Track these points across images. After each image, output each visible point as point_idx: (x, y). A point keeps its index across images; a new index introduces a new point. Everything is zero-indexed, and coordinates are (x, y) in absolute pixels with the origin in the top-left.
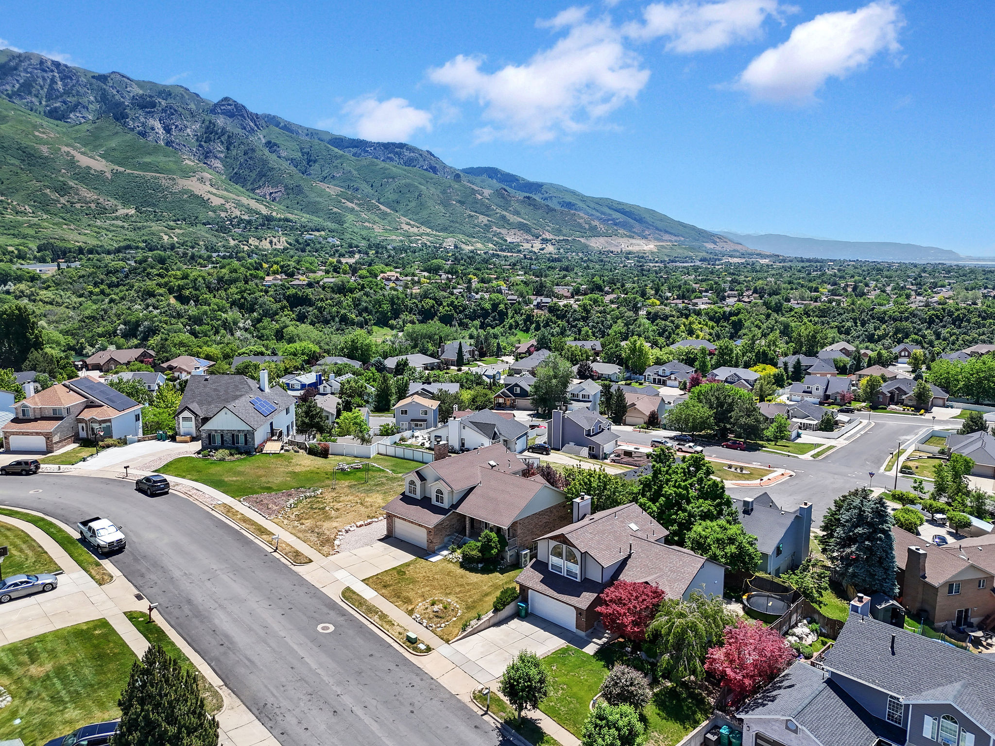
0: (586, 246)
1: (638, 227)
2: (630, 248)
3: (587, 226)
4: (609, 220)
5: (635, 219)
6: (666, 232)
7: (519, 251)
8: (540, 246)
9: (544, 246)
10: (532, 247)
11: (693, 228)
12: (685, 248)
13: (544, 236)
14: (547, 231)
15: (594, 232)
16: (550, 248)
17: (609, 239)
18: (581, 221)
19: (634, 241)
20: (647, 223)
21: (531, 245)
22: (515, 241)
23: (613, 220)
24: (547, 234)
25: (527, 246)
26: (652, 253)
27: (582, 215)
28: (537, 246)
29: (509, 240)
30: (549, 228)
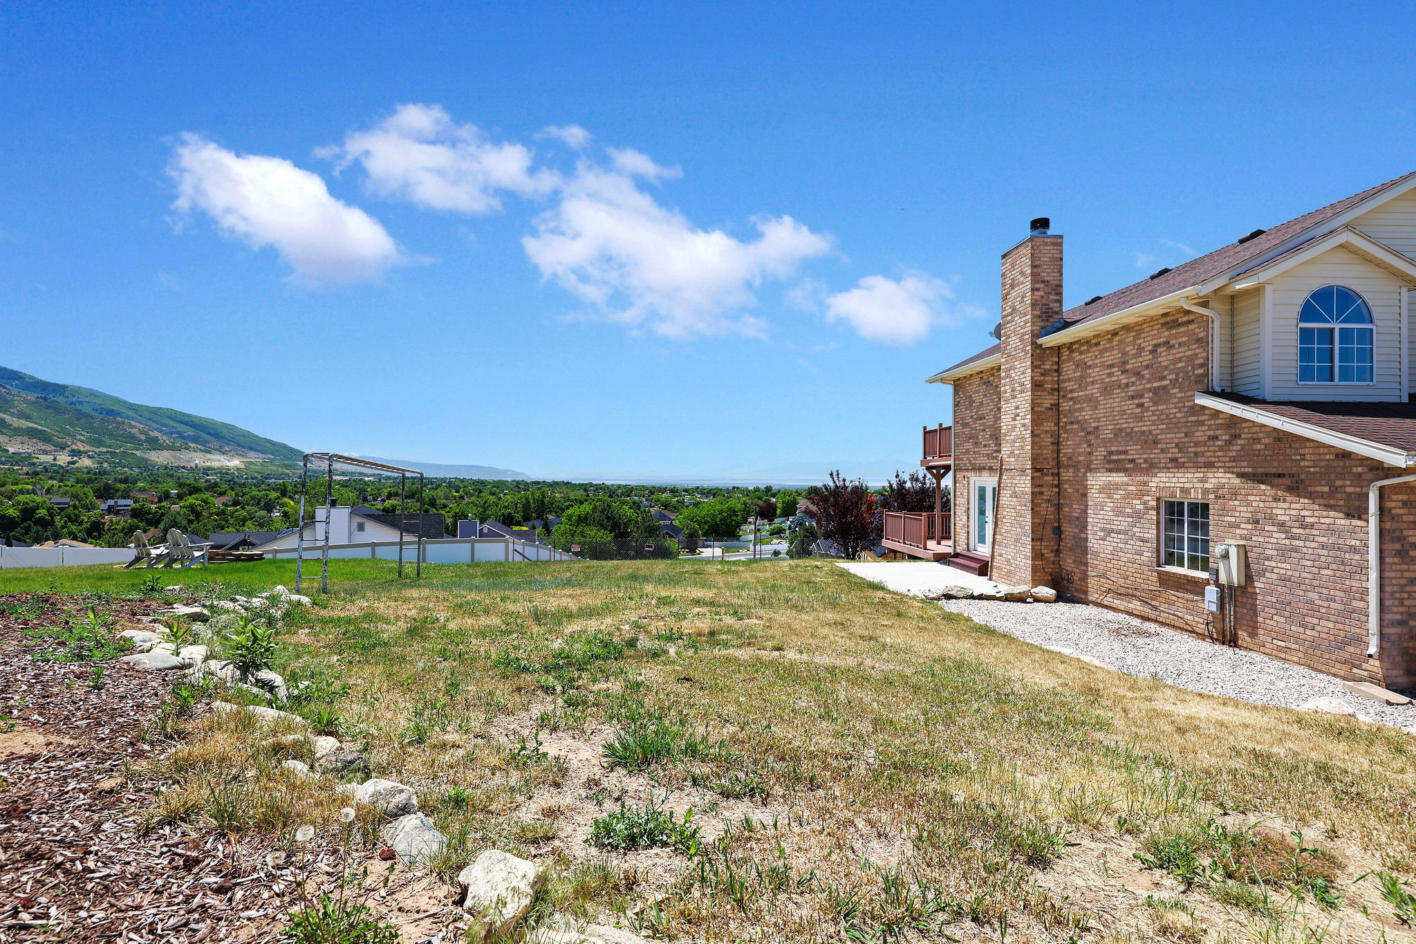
0: (146, 460)
1: (214, 443)
2: (207, 464)
3: (143, 437)
4: (173, 433)
5: (209, 434)
6: (251, 449)
7: (34, 464)
8: (69, 459)
9: (75, 459)
10: (55, 459)
11: (284, 446)
12: (279, 466)
13: (74, 447)
14: (79, 440)
15: (154, 444)
16: (86, 462)
17: (177, 454)
18: (133, 431)
19: (212, 457)
20: (223, 437)
21: (52, 457)
22: (21, 451)
23: (178, 433)
24: (79, 444)
25: (44, 458)
26: (238, 469)
27: (134, 423)
28: (63, 459)
29: (11, 450)
30: (82, 438)
